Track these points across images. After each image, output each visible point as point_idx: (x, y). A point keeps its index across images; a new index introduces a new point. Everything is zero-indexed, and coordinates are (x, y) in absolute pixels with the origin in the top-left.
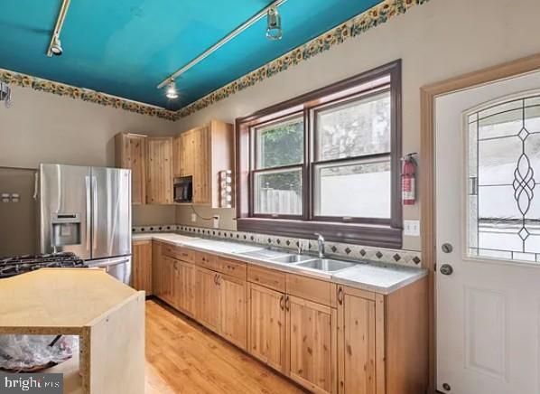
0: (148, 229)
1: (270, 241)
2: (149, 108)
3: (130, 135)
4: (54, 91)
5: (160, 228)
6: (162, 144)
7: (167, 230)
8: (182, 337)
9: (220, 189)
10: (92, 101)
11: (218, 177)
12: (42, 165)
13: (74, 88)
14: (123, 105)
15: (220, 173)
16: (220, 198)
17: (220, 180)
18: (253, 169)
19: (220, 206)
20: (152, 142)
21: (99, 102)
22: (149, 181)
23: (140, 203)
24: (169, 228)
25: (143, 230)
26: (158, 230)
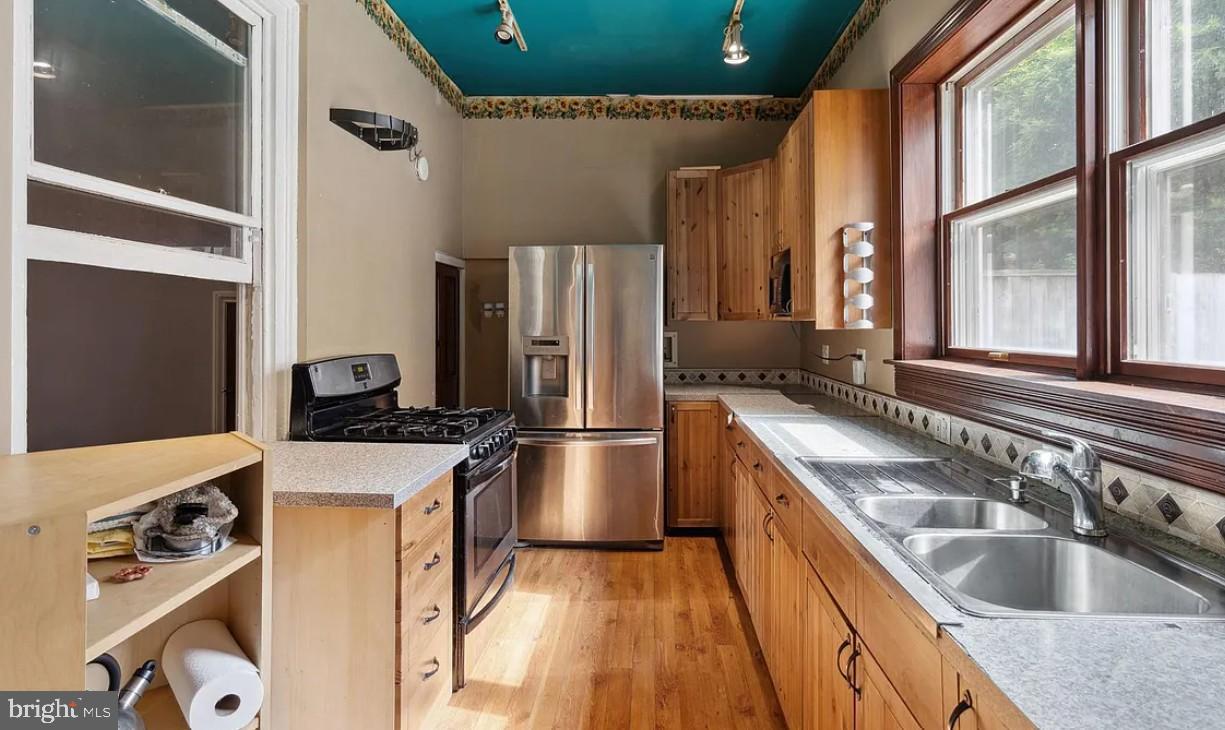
0: (732, 376)
1: (965, 437)
2: (737, 102)
3: (686, 172)
4: (564, 114)
5: (762, 377)
6: (750, 179)
7: (777, 381)
8: (702, 651)
9: (840, 277)
10: (624, 115)
11: (833, 244)
12: (512, 250)
13: (593, 98)
14: (683, 109)
15: (840, 232)
16: (840, 302)
17: (840, 252)
18: (947, 208)
19: (840, 321)
20: (730, 178)
21: (637, 115)
22: (722, 267)
23: (704, 318)
24: (782, 377)
25: (722, 377)
26: (756, 380)
